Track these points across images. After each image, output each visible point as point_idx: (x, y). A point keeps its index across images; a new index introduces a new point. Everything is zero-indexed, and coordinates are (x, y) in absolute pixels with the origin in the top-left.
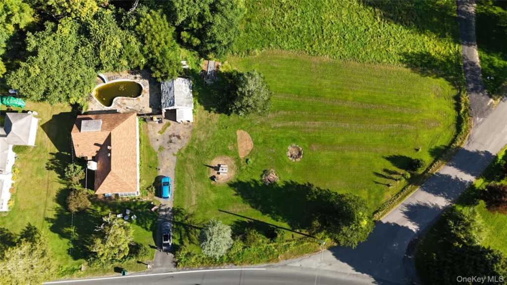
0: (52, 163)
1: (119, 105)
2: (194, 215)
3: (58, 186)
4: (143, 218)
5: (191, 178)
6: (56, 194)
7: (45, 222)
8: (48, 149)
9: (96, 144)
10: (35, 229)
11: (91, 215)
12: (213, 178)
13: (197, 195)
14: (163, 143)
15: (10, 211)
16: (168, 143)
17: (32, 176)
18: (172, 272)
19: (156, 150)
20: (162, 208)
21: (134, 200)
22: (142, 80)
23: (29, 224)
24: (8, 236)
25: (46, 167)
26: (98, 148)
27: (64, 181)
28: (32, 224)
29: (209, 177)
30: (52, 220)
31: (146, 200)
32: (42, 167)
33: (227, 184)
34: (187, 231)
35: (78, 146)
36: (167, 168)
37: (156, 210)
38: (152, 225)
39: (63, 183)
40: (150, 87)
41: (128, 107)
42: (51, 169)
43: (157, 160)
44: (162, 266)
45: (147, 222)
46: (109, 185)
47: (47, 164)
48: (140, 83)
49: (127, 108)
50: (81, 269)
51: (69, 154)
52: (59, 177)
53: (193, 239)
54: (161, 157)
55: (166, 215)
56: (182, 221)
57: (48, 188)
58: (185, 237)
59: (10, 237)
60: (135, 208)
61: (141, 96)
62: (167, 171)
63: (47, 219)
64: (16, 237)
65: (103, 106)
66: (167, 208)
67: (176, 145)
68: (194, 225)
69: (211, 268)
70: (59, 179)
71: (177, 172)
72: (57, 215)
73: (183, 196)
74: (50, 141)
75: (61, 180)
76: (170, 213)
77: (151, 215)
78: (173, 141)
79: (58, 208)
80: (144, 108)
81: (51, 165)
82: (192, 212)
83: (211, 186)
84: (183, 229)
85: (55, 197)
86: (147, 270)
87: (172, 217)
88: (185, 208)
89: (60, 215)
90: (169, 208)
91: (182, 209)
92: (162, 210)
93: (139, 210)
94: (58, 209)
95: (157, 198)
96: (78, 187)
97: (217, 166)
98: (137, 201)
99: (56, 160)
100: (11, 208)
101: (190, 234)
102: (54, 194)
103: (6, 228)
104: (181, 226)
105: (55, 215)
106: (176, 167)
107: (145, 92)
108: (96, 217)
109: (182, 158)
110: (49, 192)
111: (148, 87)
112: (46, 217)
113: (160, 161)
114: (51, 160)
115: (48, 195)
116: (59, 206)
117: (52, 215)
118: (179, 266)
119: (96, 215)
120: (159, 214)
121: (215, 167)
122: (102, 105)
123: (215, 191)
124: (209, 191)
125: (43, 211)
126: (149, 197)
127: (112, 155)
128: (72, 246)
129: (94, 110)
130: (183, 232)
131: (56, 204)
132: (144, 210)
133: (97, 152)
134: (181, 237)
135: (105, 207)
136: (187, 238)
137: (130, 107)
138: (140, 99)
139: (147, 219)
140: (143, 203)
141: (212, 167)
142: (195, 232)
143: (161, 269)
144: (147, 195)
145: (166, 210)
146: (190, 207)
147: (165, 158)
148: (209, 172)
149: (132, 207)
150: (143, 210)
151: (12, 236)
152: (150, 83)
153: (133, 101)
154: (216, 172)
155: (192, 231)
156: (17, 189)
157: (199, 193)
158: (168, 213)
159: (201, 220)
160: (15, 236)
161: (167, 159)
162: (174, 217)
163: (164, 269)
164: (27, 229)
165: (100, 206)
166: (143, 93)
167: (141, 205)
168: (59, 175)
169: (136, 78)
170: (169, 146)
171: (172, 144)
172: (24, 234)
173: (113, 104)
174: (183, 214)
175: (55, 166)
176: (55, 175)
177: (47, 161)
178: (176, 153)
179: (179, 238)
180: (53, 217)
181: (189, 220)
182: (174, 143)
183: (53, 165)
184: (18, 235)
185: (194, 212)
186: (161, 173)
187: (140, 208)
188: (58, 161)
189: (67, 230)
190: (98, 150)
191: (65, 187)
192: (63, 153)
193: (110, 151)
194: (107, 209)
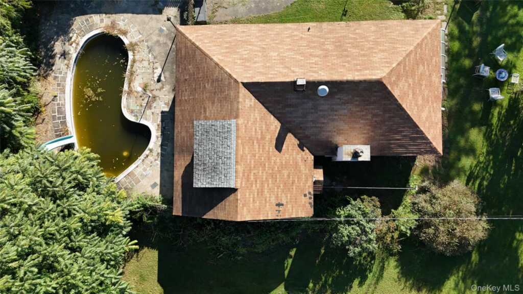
1: (149, 105)
4: (500, 33)
9: (279, 146)
11: (485, 183)
22: (74, 37)
26: (291, 141)
27: (375, 268)
35: (279, 205)
39: (382, 269)
40: (98, 11)
41: (156, 79)
45: (512, 21)
48: (82, 41)
49: (159, 80)
51: (293, 253)
52: (361, 284)
60: (469, 56)
61: (122, 37)
65: (147, 152)
70: (368, 282)
75: (370, 276)
79: (457, 285)
80: (161, 30)
93: (476, 42)
94: (461, 285)
96: (405, 218)
107: (113, 25)
108: (491, 171)
111: (96, 18)
116: (450, 283)
119: (485, 169)
122: (142, 157)
127: (324, 76)
129: (158, 181)
132: (476, 29)
133: (301, 146)
135: (462, 143)
137: (158, 71)
138: (134, 41)
139: (506, 19)
140: (456, 32)
149: (467, 63)
150: (474, 33)
152: (84, 13)
153: (137, 64)
165: (459, 160)
166: (115, 33)
167: (459, 39)
168: (356, 282)
169: (64, 55)
173: (143, 122)
187: (471, 42)
188: (311, 285)
190: (297, 142)
191: (392, 263)
192: (286, 272)
193: (313, 86)
194: (467, 140)
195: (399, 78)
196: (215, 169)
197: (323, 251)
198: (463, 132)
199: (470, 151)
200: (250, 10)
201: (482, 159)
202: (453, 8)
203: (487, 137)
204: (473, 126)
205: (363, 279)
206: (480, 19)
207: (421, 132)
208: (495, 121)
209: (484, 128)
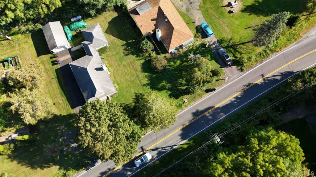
0: (126, 51)
2: (233, 38)
3: (138, 62)
5: (217, 18)
6: (140, 68)
7: (145, 87)
8: (118, 44)
9: (152, 20)
10: (141, 94)
11: (170, 69)
12: (230, 12)
13: (227, 26)
14: (187, 6)
15: (119, 92)
16: (190, 5)
17: (119, 65)
18: (241, 75)
19: (185, 12)
20: (211, 43)
21: (191, 48)
23: (136, 93)
24: (127, 107)
25: (124, 55)
26: (155, 22)
27: (140, 58)
28: (137, 92)
29: (227, 12)
30: (148, 84)
31: (198, 44)
32: (122, 56)
33: (241, 11)
34: (234, 49)
35: (141, 26)
36: (199, 19)
37: (208, 47)
38: (211, 56)
39: (141, 59)
42: (128, 54)
43: (189, 18)
44: (233, 76)
46: (176, 40)
47: (124, 53)
50: (184, 102)
51: (134, 41)
52: (136, 57)
53: (241, 52)
54: (191, 15)
55: (216, 47)
56: (228, 45)
57: (133, 67)
58: (236, 53)
59: (128, 107)
62: (200, 21)
63: (144, 85)
64: (132, 105)
65: (136, 2)
66: (214, 42)
67: (196, 4)
68: (237, 44)
69: (264, 61)
70: (137, 58)
71: (206, 19)
72: (149, 80)
73: (219, 31)
74: (117, 39)
75: (138, 58)
76: (218, 44)
77: (207, 51)
78: (192, 2)
79: (147, 75)
81: (126, 52)
82: (231, 36)
83: (232, 17)
84: (231, 49)
85: (141, 70)
86: (225, 82)
87: (220, 46)
88: (225, 37)
89: (151, 79)
90: (215, 42)
91: (223, 38)
92: (212, 45)
94: (147, 76)
95: (204, 39)
97: (228, 4)
98: (192, 47)
99: (128, 48)
100: (117, 90)
101: (237, 50)
102: (139, 69)
103: (122, 103)
104: (230, 48)
105: (147, 81)
106: (203, 16)
108: (174, 69)
109: (205, 10)
110: (135, 69)
112: (143, 84)
113: (192, 18)
114: (124, 50)
115: (136, 71)
116: (146, 74)
117: (146, 81)
118: (244, 69)
119: (173, 67)
120: (211, 48)
121: (227, 5)
123: (236, 19)
124: (233, 20)
125: (138, 82)
126: (200, 41)
127: (169, 19)
128: (170, 92)
130: (233, 51)
131: (144, 74)
132: (201, 50)
134: (233, 54)
135: (175, 60)
136: (237, 53)
139: (206, 55)
140: (197, 47)
141: (225, 6)
142: (240, 47)
143: (233, 77)
144: (197, 40)
145: (214, 44)
146: (227, 34)
147: (194, 14)
148: (226, 10)
150: (199, 50)
151: (129, 105)
154: (230, 7)
155: (237, 47)
156: (114, 77)
157: (228, 24)
158: (216, 45)
159: (239, 39)
160: (130, 105)
161: (196, 14)
162: (221, 45)
163: (235, 76)
164: (136, 97)
165: (172, 62)
168: (136, 56)
170: (192, 6)
171: (192, 4)
172: (135, 100)
174: (226, 41)
175: (130, 52)
176: (132, 57)
177: (123, 51)
178: (199, 8)
179: (232, 55)
180: (147, 82)
181: (231, 42)
182: (194, 3)
183: (128, 52)
184: (132, 103)
185: (231, 37)
186: (197, 24)
187: (197, 50)
188: (129, 47)
189: (160, 85)
190: (155, 24)
191: (143, 61)
192: (129, 41)
193: (166, 17)
194: (177, 61)
195: (177, 32)
196: (141, 10)
197: (137, 46)
198: (178, 59)
199: (175, 63)
200: (177, 5)
201: (175, 66)
202: (202, 43)
203: (180, 64)
204: (180, 60)
205: (137, 57)
206: (203, 50)
207: (170, 43)
208: (184, 64)
209: (181, 63)
